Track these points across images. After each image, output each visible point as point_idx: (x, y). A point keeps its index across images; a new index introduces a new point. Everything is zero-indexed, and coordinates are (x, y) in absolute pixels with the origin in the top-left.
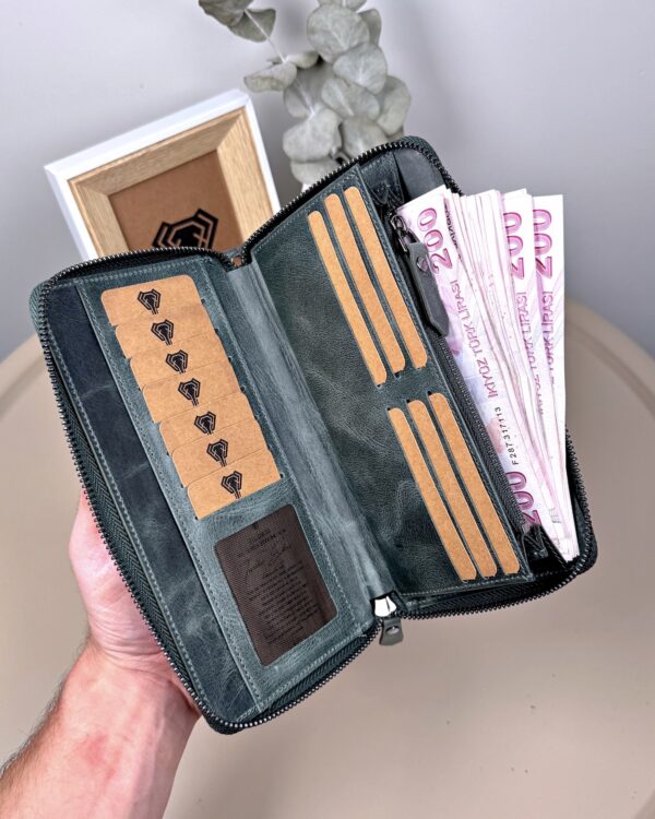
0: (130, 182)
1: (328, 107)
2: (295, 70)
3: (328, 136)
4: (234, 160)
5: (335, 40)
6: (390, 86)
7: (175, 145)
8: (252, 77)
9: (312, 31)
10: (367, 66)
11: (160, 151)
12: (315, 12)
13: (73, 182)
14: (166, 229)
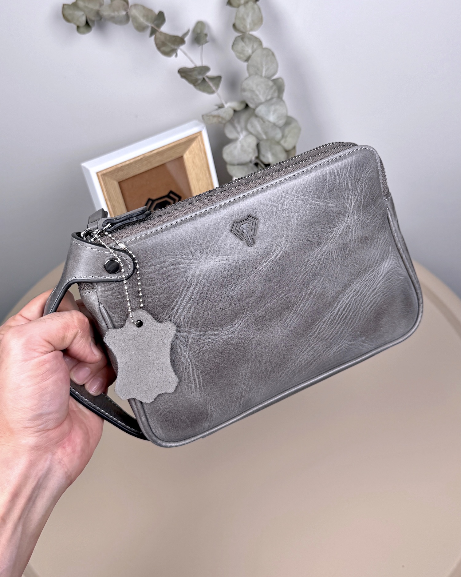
0: (132, 174)
1: (250, 133)
2: (232, 112)
3: (250, 150)
4: (193, 162)
5: (257, 95)
6: (289, 121)
7: (160, 153)
8: (207, 115)
9: (244, 90)
10: (275, 111)
11: (151, 156)
12: (246, 79)
13: (99, 174)
14: (150, 203)
